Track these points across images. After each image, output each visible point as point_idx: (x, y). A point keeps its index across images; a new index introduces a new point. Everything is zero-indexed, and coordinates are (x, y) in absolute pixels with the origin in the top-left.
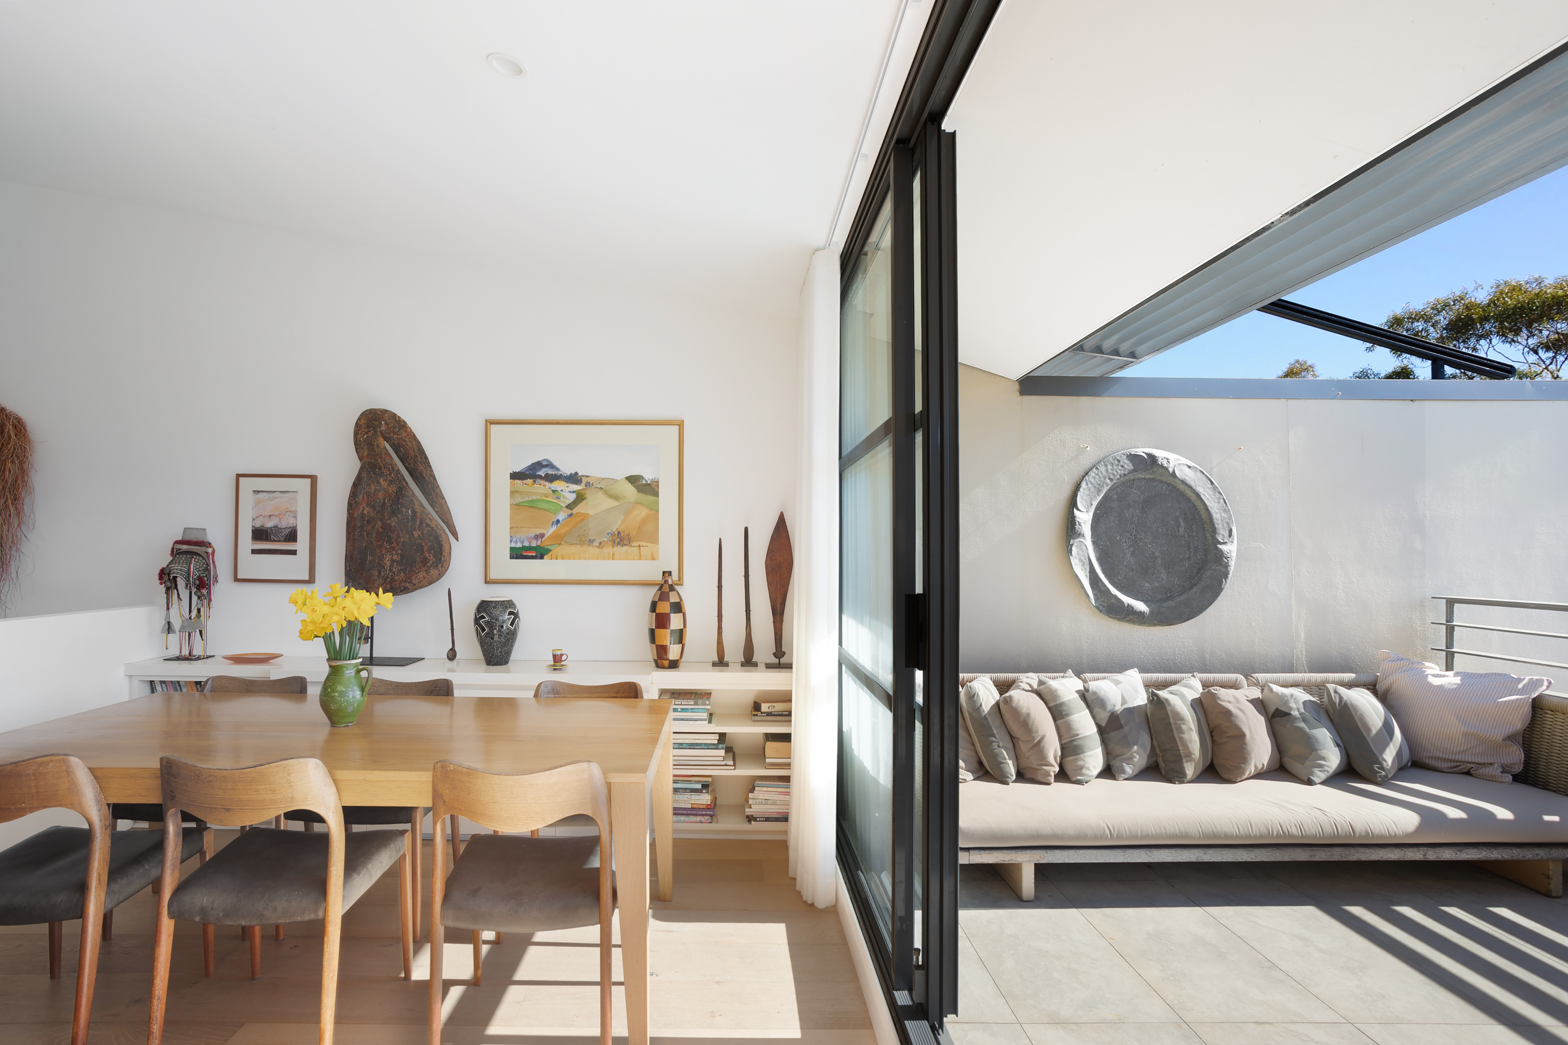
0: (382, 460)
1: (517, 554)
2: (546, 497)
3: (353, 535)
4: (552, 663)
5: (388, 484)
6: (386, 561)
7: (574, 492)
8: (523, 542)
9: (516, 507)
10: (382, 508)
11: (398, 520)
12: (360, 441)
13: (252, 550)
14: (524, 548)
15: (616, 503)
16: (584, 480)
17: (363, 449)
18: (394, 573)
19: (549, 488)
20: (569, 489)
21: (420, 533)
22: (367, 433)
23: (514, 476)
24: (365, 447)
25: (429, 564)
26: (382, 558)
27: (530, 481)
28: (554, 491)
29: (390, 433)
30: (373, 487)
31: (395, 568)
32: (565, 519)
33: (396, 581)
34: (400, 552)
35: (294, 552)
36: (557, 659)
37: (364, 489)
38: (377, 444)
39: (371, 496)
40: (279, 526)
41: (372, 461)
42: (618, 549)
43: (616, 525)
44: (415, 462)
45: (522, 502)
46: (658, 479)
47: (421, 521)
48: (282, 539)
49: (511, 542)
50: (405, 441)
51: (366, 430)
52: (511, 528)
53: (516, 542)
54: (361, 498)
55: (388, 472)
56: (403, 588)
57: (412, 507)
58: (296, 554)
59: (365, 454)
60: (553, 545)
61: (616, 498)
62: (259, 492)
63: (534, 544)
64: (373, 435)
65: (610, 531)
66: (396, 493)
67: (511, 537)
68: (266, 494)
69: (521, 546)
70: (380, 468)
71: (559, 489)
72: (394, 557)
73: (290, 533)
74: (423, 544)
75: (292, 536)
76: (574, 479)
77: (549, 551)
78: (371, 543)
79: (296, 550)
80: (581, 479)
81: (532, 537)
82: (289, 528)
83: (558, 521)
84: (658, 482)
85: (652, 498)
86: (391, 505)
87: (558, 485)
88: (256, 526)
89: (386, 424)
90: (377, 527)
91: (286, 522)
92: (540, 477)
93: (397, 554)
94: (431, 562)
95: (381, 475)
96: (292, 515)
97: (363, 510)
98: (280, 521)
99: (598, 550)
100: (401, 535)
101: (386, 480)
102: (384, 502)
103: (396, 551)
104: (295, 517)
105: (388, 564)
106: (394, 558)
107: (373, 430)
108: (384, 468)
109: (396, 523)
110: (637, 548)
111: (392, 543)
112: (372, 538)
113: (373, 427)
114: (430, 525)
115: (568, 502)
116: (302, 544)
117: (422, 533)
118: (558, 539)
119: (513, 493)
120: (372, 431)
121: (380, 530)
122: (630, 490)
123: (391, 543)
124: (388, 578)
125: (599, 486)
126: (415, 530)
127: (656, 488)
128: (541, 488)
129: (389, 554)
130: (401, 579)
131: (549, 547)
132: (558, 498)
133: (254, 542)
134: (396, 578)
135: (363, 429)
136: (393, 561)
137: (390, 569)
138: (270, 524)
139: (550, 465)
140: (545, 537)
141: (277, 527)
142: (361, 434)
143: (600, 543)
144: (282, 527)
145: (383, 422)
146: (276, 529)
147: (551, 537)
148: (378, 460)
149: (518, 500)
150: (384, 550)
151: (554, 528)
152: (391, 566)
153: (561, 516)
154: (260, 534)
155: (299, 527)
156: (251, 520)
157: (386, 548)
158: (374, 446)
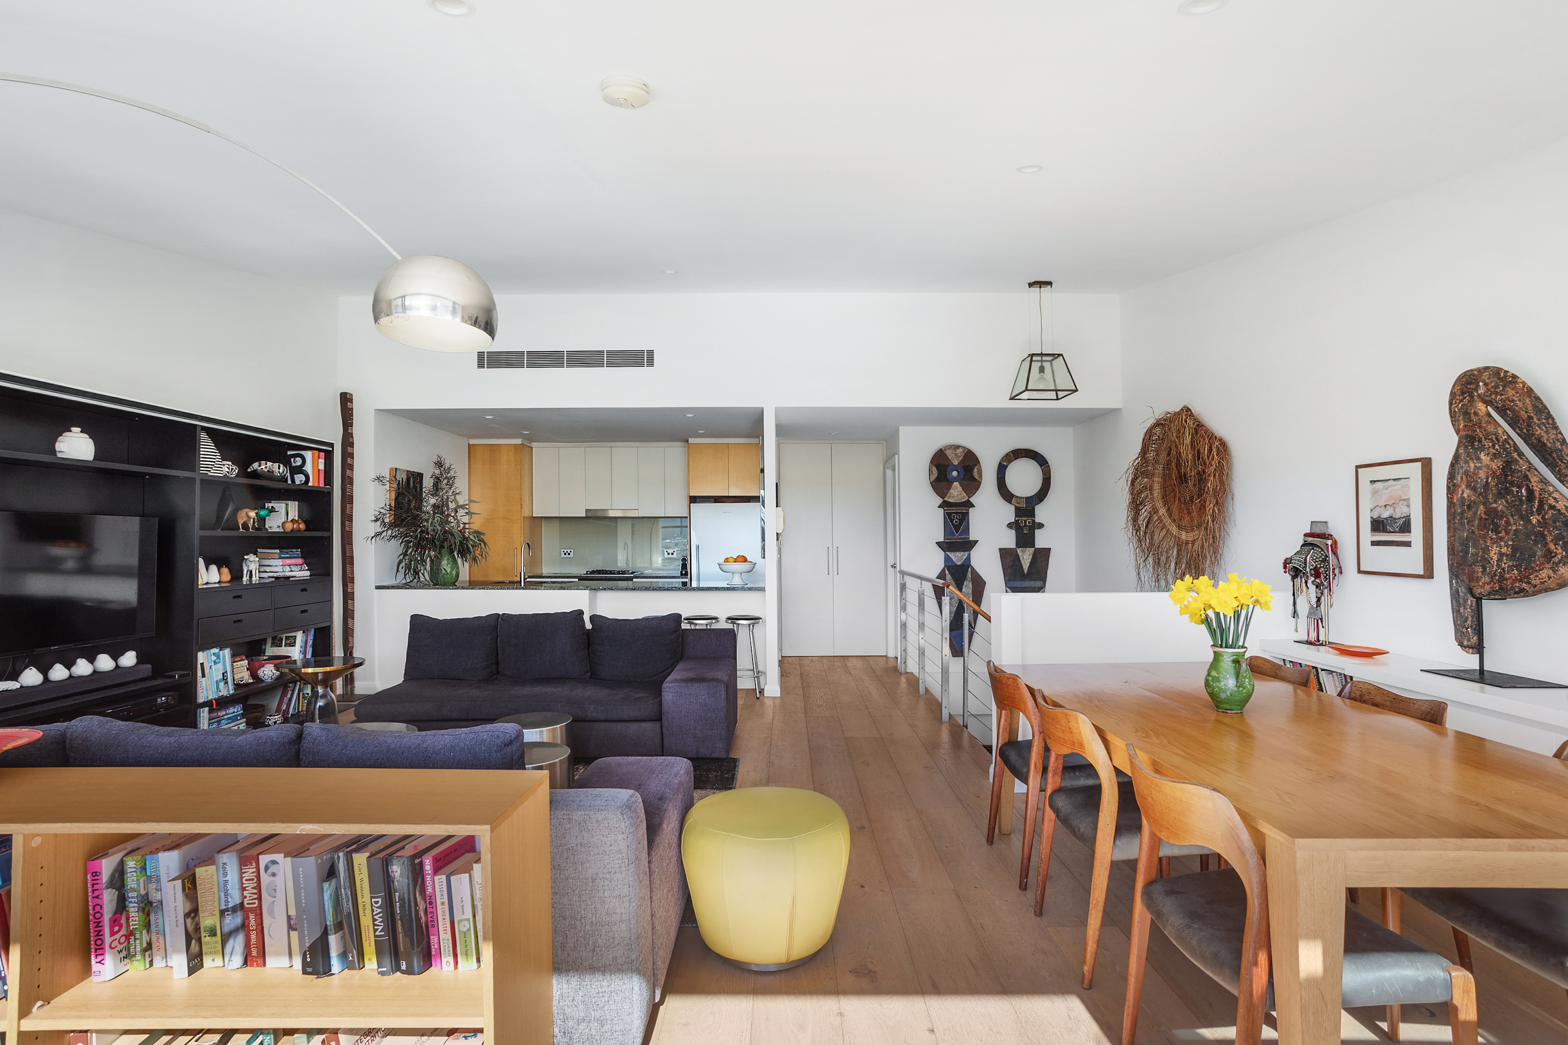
0: (1482, 430)
3: (1454, 523)
5: (1491, 459)
6: (1492, 554)
10: (1485, 489)
11: (1507, 502)
12: (1455, 411)
13: (1372, 542)
17: (1458, 421)
18: (1503, 569)
21: (1539, 518)
22: (1461, 401)
24: (1461, 418)
25: (1556, 560)
26: (1486, 550)
29: (1491, 395)
30: (1472, 465)
31: (1505, 564)
33: (1506, 580)
34: (1510, 543)
35: (1408, 544)
37: (1462, 467)
38: (1474, 412)
39: (1470, 476)
40: (1394, 516)
41: (1470, 433)
44: (1529, 425)
47: (1541, 502)
48: (1397, 530)
50: (1513, 401)
51: (1461, 397)
54: (1459, 479)
55: (1490, 444)
56: (1517, 590)
57: (1527, 485)
58: (1410, 546)
59: (1461, 426)
62: (1376, 481)
64: (1469, 401)
66: (1502, 469)
68: (1380, 483)
70: (1480, 441)
72: (1502, 550)
73: (1404, 523)
74: (1546, 533)
75: (1406, 527)
78: (1473, 532)
79: (1410, 542)
82: (1403, 518)
86: (1497, 485)
88: (1374, 517)
89: (1486, 384)
90: (1479, 512)
91: (1400, 512)
93: (1508, 546)
94: (1559, 557)
95: (1482, 448)
96: (1405, 503)
97: (1463, 493)
98: (1394, 510)
100: (1511, 521)
101: (1488, 454)
102: (1487, 481)
103: (1505, 542)
104: (1408, 506)
105: (1495, 558)
106: (1504, 550)
107: (1468, 395)
108: (1486, 439)
109: (1504, 506)
111: (1500, 532)
112: (1473, 526)
113: (1469, 392)
114: (1554, 506)
116: (1416, 535)
117: (1542, 518)
120: (1468, 398)
121: (1484, 516)
123: (1497, 533)
124: (1496, 575)
126: (1532, 513)
129: (1495, 545)
130: (1514, 577)
133: (1373, 534)
134: (1508, 576)
135: (1458, 397)
136: (1501, 555)
137: (1498, 564)
138: (1386, 515)
141: (1392, 517)
142: (1456, 402)
144: (1397, 518)
145: (1481, 384)
146: (1391, 519)
148: (1476, 431)
150: (1489, 542)
152: (1500, 560)
154: (1378, 525)
155: (1411, 517)
156: (1370, 511)
157: (1491, 539)
158: (1470, 414)
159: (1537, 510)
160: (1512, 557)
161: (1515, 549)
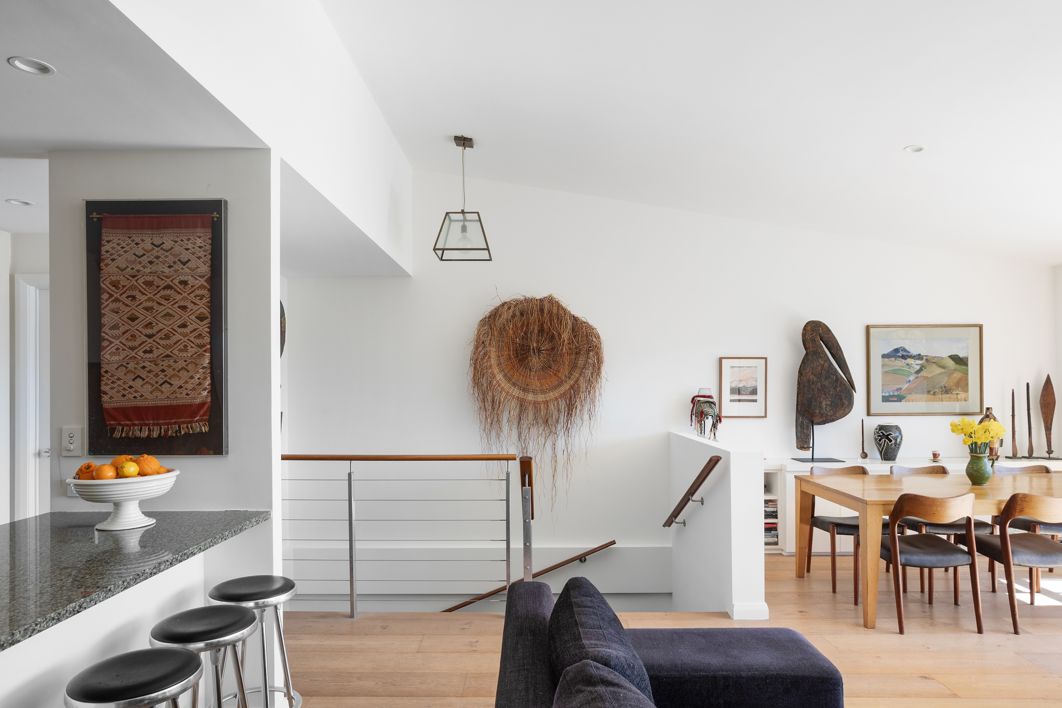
1: (886, 399)
2: (903, 367)
4: (933, 458)
6: (823, 405)
7: (918, 365)
8: (889, 393)
9: (885, 373)
10: (820, 376)
11: (829, 382)
12: (806, 339)
13: (730, 400)
14: (890, 396)
15: (944, 370)
16: (925, 358)
17: (809, 343)
18: (827, 411)
19: (905, 363)
20: (916, 363)
21: (840, 389)
23: (884, 356)
24: (811, 342)
25: (845, 406)
26: (821, 403)
27: (893, 359)
28: (908, 364)
29: (824, 334)
30: (815, 364)
31: (828, 409)
32: (913, 380)
33: (828, 415)
34: (830, 399)
35: (755, 401)
36: (935, 456)
37: (810, 365)
39: (814, 369)
40: (746, 386)
41: (815, 349)
42: (946, 396)
43: (944, 381)
44: (837, 350)
45: (889, 371)
46: (968, 356)
47: (841, 382)
48: (748, 393)
49: (882, 393)
51: (812, 333)
52: (882, 385)
53: (885, 393)
54: (808, 370)
56: (832, 419)
57: (836, 375)
59: (811, 346)
60: (907, 394)
61: (943, 367)
62: (734, 367)
63: (896, 394)
64: (816, 335)
65: (940, 386)
66: (828, 367)
67: (883, 390)
68: (738, 368)
69: (888, 395)
70: (819, 354)
71: (910, 363)
73: (753, 390)
74: (842, 395)
75: (754, 391)
76: (919, 357)
77: (905, 397)
78: (815, 395)
79: (757, 400)
80: (923, 358)
81: (894, 390)
82: (752, 387)
83: (910, 381)
84: (967, 358)
85: (964, 367)
86: (826, 374)
87: (910, 361)
88: (732, 386)
89: (822, 329)
90: (817, 386)
91: (750, 384)
92: (899, 357)
93: (829, 401)
95: (820, 357)
96: (754, 380)
97: (809, 377)
98: (747, 383)
99: (932, 396)
100: (831, 390)
102: (821, 372)
103: (828, 399)
104: (756, 381)
105: (824, 406)
106: (828, 403)
108: (822, 353)
110: (956, 395)
111: (826, 395)
112: (815, 392)
113: (816, 331)
114: (845, 384)
115: (916, 370)
116: (760, 396)
117: (841, 389)
118: (910, 391)
119: (883, 366)
120: (815, 333)
121: (820, 387)
122: (951, 364)
124: (825, 414)
125: (933, 361)
126: (837, 387)
127: (966, 362)
128: (900, 363)
129: (824, 401)
130: (831, 414)
131: (905, 395)
132: (910, 368)
133: (732, 395)
134: (829, 414)
135: (807, 332)
136: (827, 405)
137: (825, 409)
138: (741, 385)
139: (905, 350)
140: (903, 389)
141: (745, 387)
142: (808, 334)
143: (934, 393)
144: (748, 387)
145: (818, 328)
146: (744, 388)
147: (906, 389)
148: (818, 349)
149: (887, 369)
151: (907, 385)
152: (826, 407)
153: (912, 378)
154: (737, 391)
155: (758, 387)
156: (730, 383)
157: (823, 398)
158: (816, 341)
159: (839, 386)
160: (830, 406)
161: (832, 402)
